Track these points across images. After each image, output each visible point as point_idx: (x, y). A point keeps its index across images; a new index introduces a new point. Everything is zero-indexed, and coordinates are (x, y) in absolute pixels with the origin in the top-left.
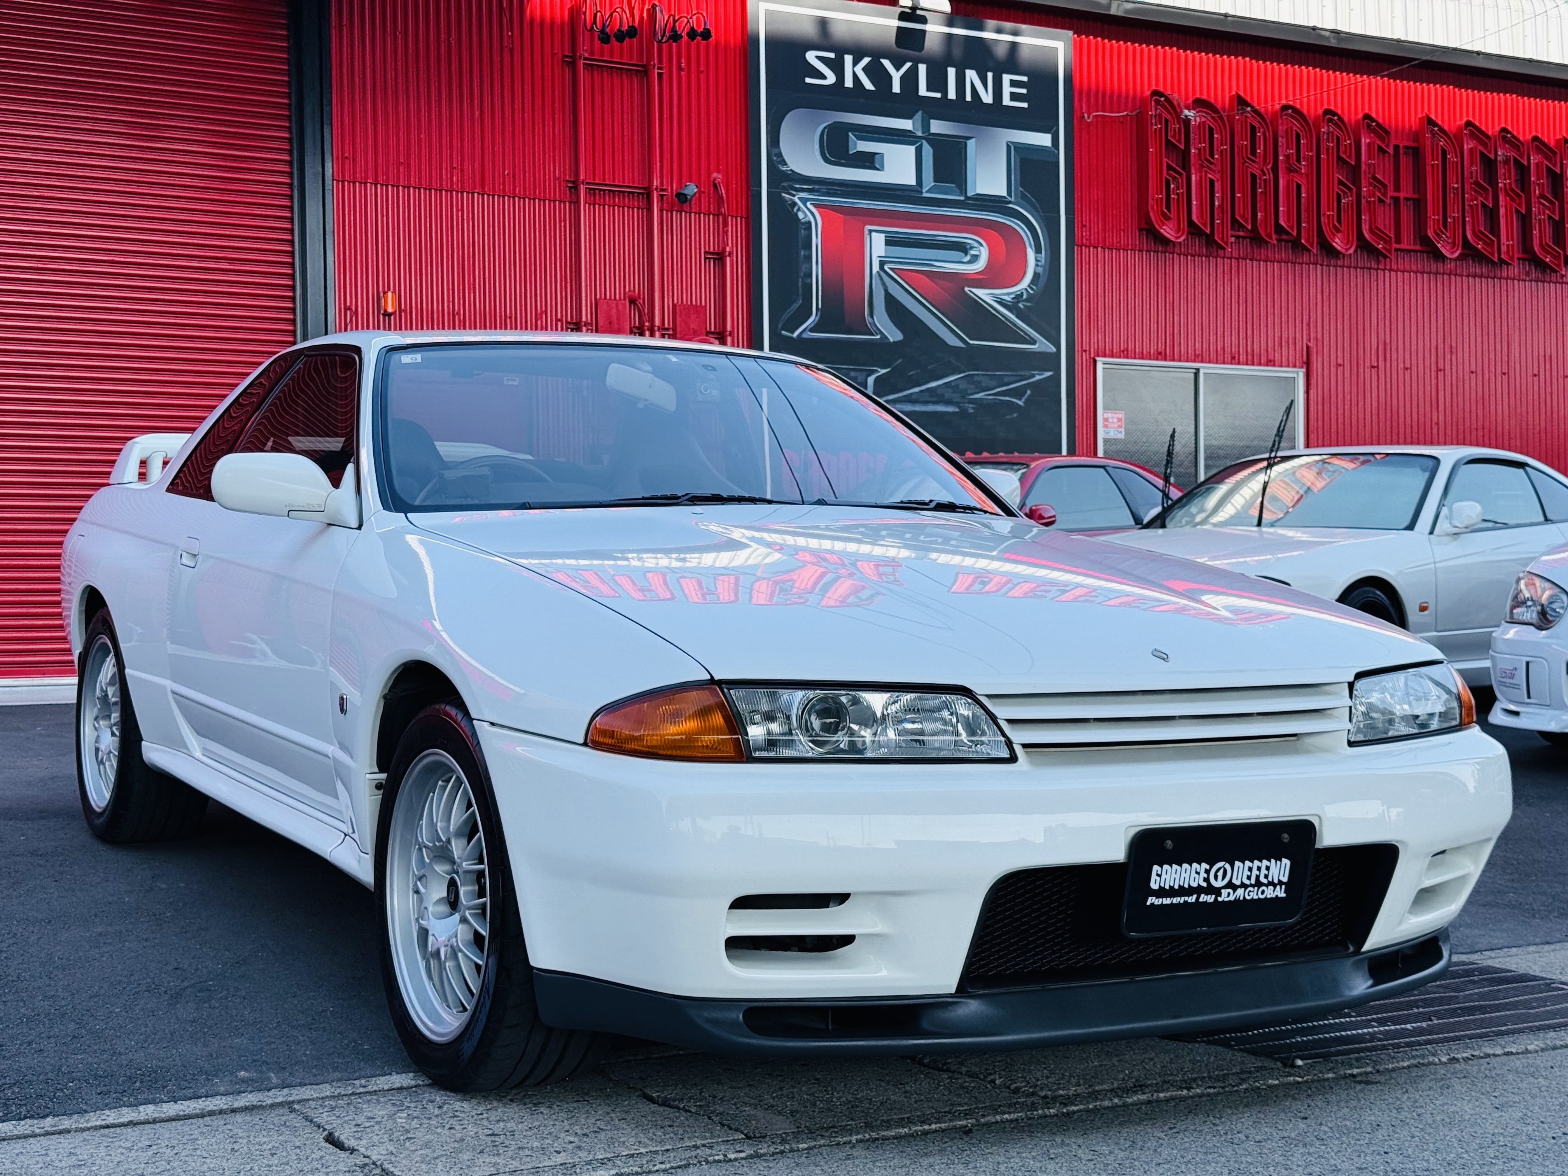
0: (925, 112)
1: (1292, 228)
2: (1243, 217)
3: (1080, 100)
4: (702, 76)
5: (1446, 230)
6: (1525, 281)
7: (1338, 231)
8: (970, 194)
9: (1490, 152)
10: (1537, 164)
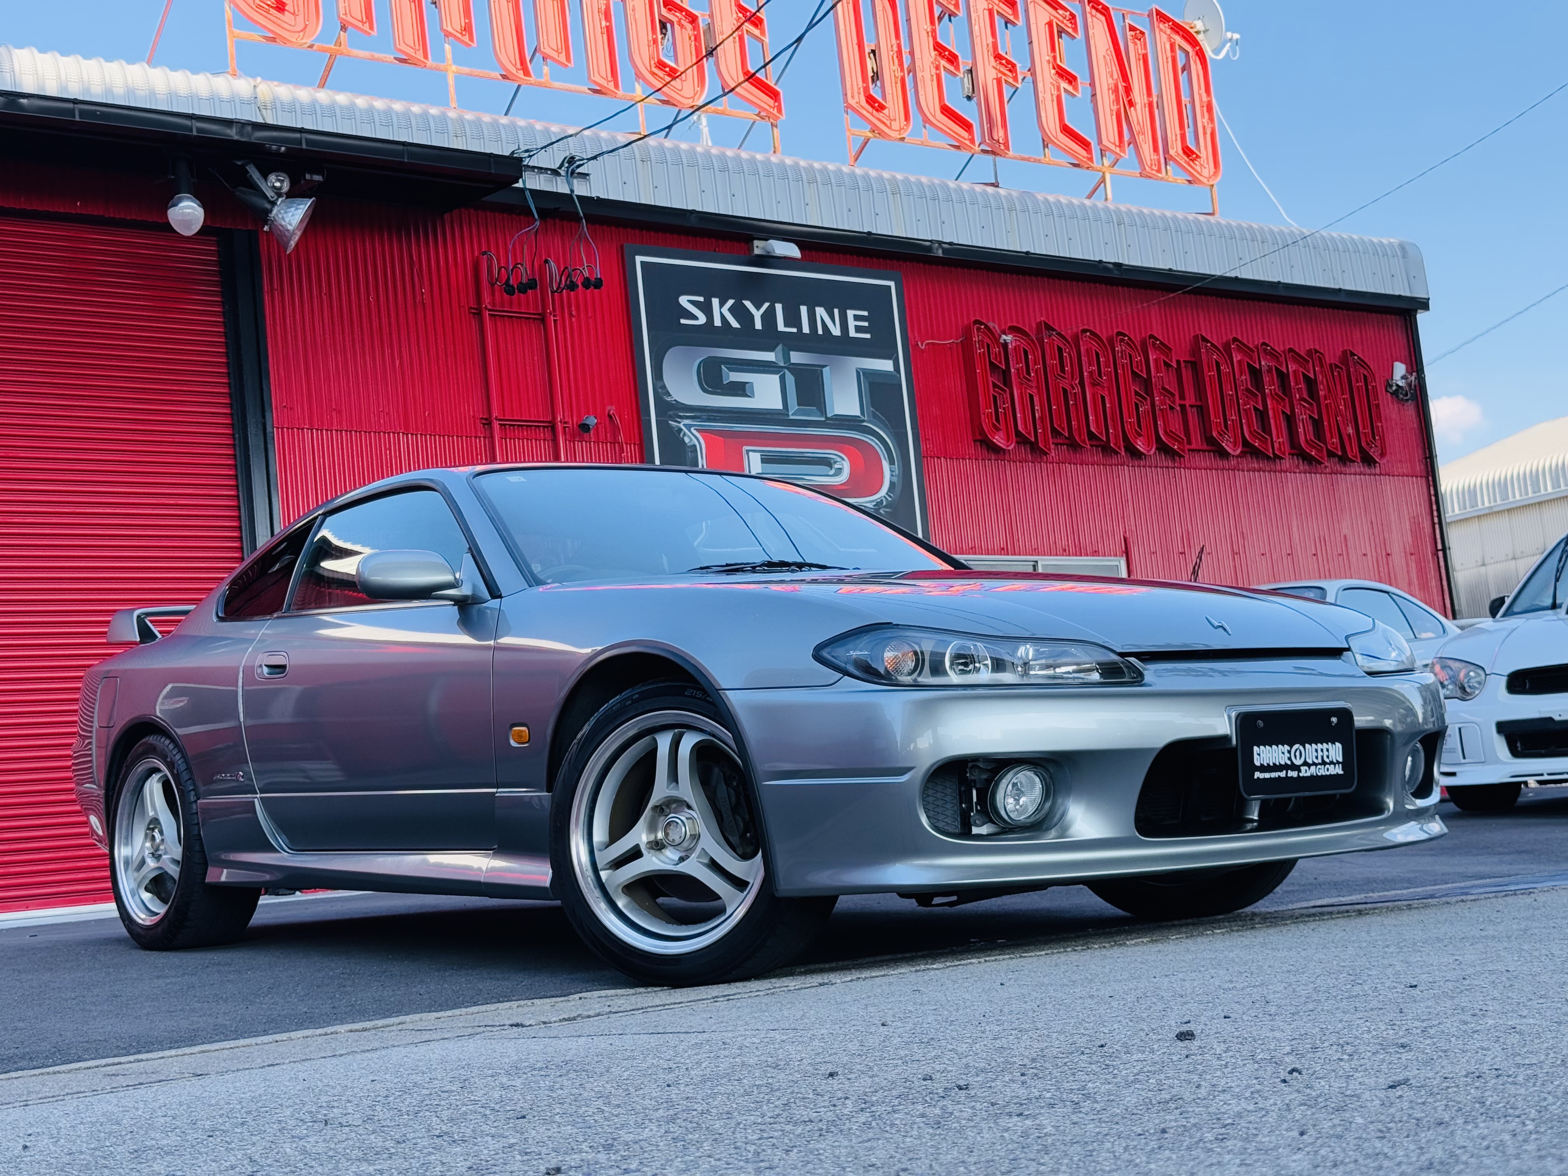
0: (784, 345)
1: (1101, 434)
2: (1060, 426)
3: (913, 331)
4: (590, 321)
5: (1227, 429)
6: (1295, 473)
7: (1140, 435)
8: (829, 415)
9: (1255, 363)
10: (1294, 371)
